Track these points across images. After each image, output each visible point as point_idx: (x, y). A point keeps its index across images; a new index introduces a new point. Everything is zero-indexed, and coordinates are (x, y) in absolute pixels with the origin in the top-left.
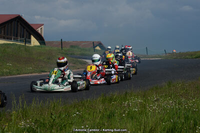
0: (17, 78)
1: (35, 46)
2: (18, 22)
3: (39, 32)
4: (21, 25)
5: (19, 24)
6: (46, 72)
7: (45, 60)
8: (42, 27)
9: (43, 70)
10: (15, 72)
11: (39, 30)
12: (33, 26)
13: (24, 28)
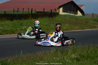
0: (71, 32)
1: (80, 16)
2: (72, 4)
3: (82, 9)
4: (73, 5)
5: (72, 5)
6: (85, 29)
7: (84, 23)
8: (84, 6)
9: (83, 28)
10: (69, 29)
11: (82, 8)
12: (79, 6)
13: (75, 7)
